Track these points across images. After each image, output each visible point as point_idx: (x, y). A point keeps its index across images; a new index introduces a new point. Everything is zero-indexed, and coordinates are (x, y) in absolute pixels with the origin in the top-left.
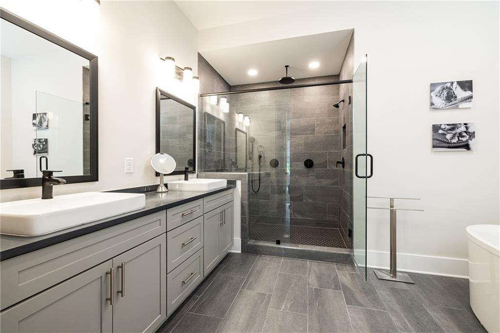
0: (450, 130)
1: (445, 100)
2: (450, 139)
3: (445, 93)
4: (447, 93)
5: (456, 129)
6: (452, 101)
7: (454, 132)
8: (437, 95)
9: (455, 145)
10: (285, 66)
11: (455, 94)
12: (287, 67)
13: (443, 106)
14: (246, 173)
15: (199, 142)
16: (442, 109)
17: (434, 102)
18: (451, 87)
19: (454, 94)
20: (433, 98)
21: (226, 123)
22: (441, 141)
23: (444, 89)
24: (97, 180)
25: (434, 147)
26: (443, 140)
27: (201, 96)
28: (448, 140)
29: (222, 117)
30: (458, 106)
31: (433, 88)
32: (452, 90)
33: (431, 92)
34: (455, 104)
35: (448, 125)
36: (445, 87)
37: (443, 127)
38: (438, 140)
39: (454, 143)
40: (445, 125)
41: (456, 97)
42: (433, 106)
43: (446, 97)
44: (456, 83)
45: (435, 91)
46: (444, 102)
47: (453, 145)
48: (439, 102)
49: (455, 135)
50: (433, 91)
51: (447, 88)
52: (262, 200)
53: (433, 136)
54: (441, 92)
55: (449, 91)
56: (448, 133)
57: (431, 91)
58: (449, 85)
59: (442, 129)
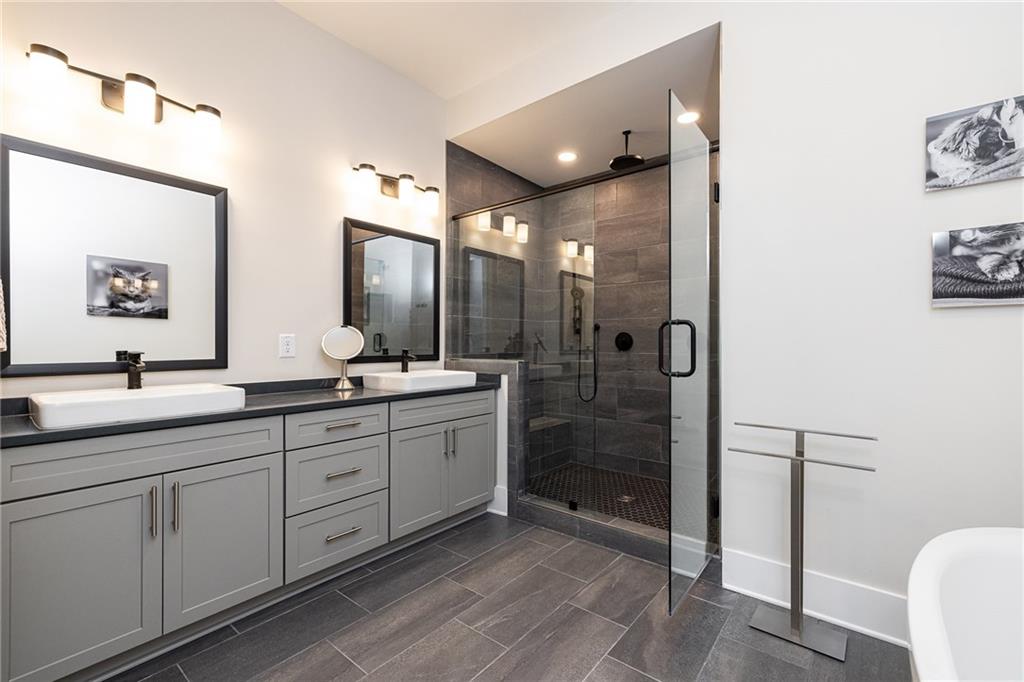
0: (992, 243)
1: (974, 160)
2: (993, 272)
3: (974, 139)
4: (981, 139)
5: (1013, 238)
6: (996, 159)
7: (1004, 250)
8: (945, 149)
9: (1007, 287)
10: (624, 133)
11: (1009, 136)
12: (627, 133)
13: (968, 176)
14: (517, 362)
15: (450, 303)
16: (963, 186)
17: (935, 168)
18: (995, 117)
19: (1005, 136)
20: (934, 159)
21: (526, 263)
22: (962, 278)
23: (970, 127)
24: (225, 366)
25: (937, 295)
26: (966, 274)
27: (455, 218)
28: (984, 274)
29: (515, 252)
30: (1019, 171)
31: (933, 131)
32: (998, 125)
33: (928, 142)
34: (1007, 166)
35: (983, 230)
36: (974, 120)
37: (966, 236)
38: (951, 276)
39: (1006, 282)
40: (974, 230)
41: (1011, 145)
42: (934, 182)
43: (976, 150)
44: (1012, 103)
45: (941, 138)
46: (969, 164)
47: (1000, 287)
48: (952, 166)
49: (1008, 257)
50: (935, 138)
51: (980, 122)
52: (601, 419)
53: (935, 264)
54: (959, 138)
55: (989, 132)
56: (984, 254)
57: (929, 140)
58: (986, 113)
59: (964, 244)
